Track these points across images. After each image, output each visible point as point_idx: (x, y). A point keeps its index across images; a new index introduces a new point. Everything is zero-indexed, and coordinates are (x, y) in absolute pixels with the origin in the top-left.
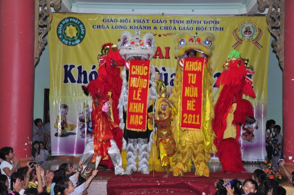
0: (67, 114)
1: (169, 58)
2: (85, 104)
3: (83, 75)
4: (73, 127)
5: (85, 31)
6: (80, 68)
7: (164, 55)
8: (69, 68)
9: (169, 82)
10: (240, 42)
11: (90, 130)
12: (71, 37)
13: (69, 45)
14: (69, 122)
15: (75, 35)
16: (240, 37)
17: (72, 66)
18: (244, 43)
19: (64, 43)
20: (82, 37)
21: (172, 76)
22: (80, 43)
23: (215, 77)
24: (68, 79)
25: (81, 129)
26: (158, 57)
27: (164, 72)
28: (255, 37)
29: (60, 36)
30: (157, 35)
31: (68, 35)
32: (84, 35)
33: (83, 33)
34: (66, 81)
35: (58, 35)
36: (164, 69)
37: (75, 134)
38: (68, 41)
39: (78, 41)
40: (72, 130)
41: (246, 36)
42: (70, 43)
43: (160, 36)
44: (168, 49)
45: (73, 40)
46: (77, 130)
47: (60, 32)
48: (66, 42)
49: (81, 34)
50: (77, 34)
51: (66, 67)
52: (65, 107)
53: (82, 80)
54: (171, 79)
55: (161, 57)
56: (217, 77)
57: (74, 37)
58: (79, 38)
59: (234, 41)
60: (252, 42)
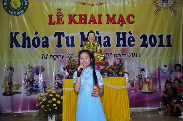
0: (12, 75)
1: (101, 23)
2: (28, 66)
3: (27, 41)
4: (18, 87)
5: (28, 3)
6: (24, 34)
7: (97, 21)
8: (14, 35)
9: (102, 44)
10: (159, 9)
11: (34, 88)
12: (16, 8)
13: (14, 15)
14: (14, 83)
15: (19, 6)
16: (159, 4)
17: (17, 33)
18: (163, 10)
19: (9, 13)
20: (25, 8)
21: (104, 39)
22: (23, 13)
23: (141, 38)
24: (14, 44)
25: (26, 88)
26: (92, 23)
27: (97, 36)
28: (171, 5)
29: (6, 8)
30: (91, 5)
31: (13, 6)
32: (27, 6)
33: (26, 4)
34: (12, 46)
35: (4, 6)
36: (97, 33)
37: (20, 93)
38: (14, 11)
39: (22, 12)
40: (17, 89)
41: (164, 4)
42: (15, 13)
43: (93, 5)
44: (100, 16)
45: (18, 10)
46: (22, 89)
47: (5, 4)
48: (12, 12)
49: (24, 6)
50: (21, 6)
51: (11, 34)
52: (11, 69)
53: (27, 45)
54: (104, 41)
55: (95, 23)
56: (142, 39)
57: (18, 8)
58: (23, 9)
59: (155, 9)
60: (169, 9)
